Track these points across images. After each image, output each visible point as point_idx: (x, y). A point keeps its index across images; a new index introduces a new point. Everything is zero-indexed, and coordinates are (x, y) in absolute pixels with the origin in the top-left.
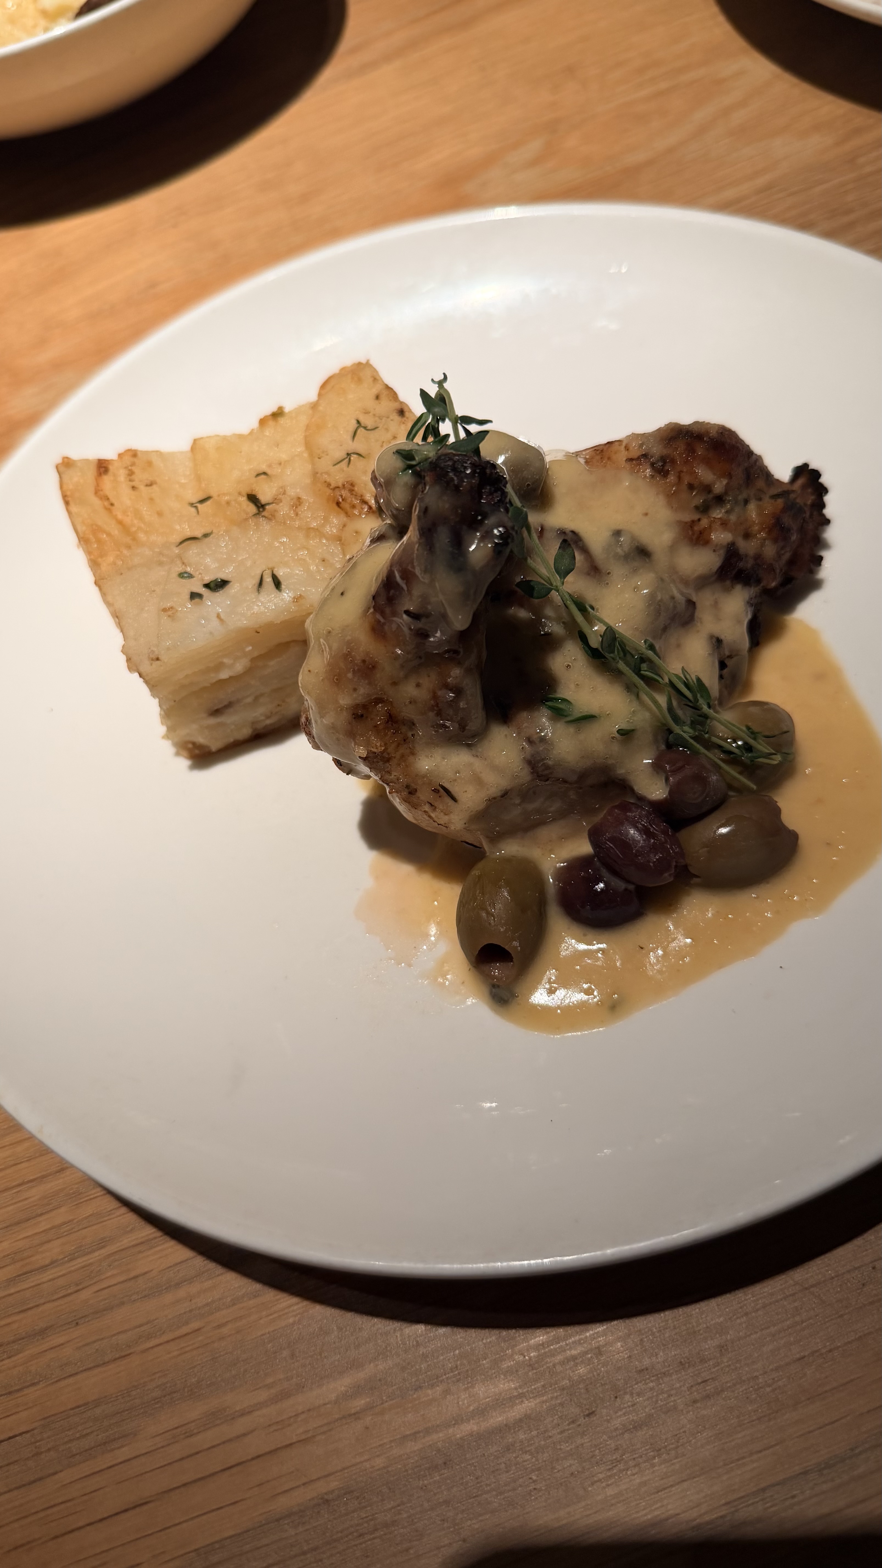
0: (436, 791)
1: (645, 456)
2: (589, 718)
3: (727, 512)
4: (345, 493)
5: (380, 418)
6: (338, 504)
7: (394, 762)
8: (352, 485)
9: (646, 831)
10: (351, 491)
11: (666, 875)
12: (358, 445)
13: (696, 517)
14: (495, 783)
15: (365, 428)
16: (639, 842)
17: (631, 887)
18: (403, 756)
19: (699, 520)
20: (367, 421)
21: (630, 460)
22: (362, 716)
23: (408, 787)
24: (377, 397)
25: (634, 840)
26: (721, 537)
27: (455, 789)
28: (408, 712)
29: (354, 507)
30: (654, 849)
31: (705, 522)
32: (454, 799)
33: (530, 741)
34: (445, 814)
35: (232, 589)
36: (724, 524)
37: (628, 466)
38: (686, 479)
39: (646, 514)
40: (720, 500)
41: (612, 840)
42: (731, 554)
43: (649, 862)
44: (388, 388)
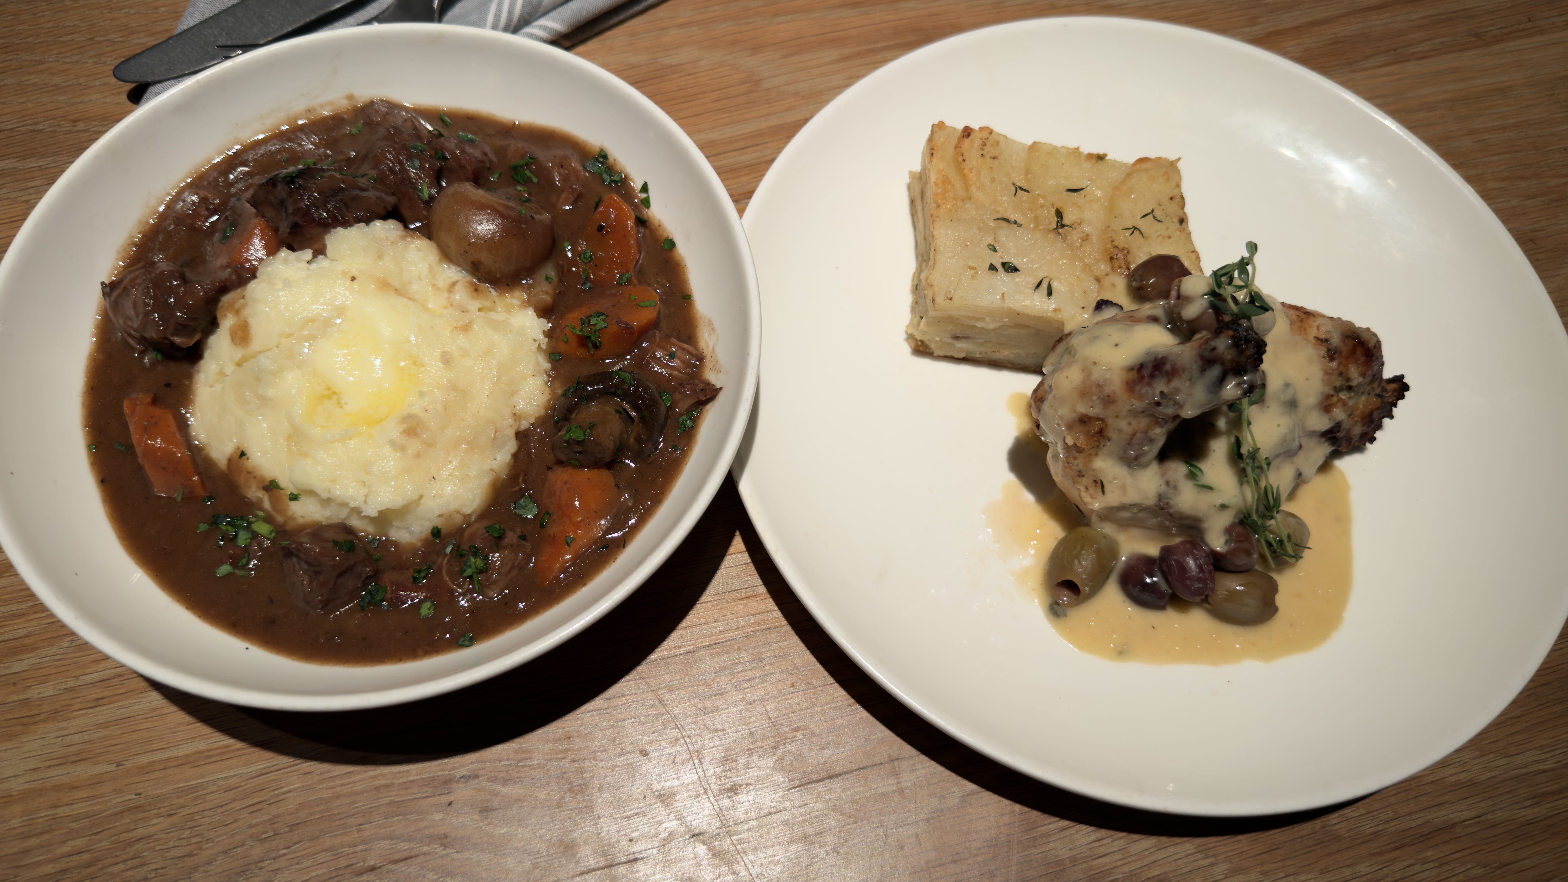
0: (1095, 481)
1: (1327, 340)
2: (1209, 488)
3: (1350, 398)
4: (1120, 255)
5: (1167, 215)
6: (1111, 258)
7: (1082, 455)
8: (1128, 252)
9: (1200, 567)
10: (1125, 256)
11: (1198, 598)
12: (1143, 224)
13: (1332, 392)
14: (1132, 497)
15: (1154, 217)
16: (1193, 571)
17: (1170, 591)
18: (1090, 454)
19: (1332, 396)
20: (1158, 214)
21: (1317, 338)
22: (1085, 422)
23: (1080, 471)
24: (1172, 198)
25: (1190, 568)
26: (1339, 414)
27: (1107, 487)
28: (1113, 434)
29: (1120, 267)
30: (1199, 580)
31: (1335, 399)
32: (1103, 492)
33: (1168, 483)
34: (1092, 498)
35: (1017, 278)
36: (1345, 404)
37: (1313, 341)
38: (1342, 368)
39: (1308, 379)
40: (1350, 388)
41: (1177, 562)
42: (1337, 426)
43: (1192, 586)
44: (1182, 198)
